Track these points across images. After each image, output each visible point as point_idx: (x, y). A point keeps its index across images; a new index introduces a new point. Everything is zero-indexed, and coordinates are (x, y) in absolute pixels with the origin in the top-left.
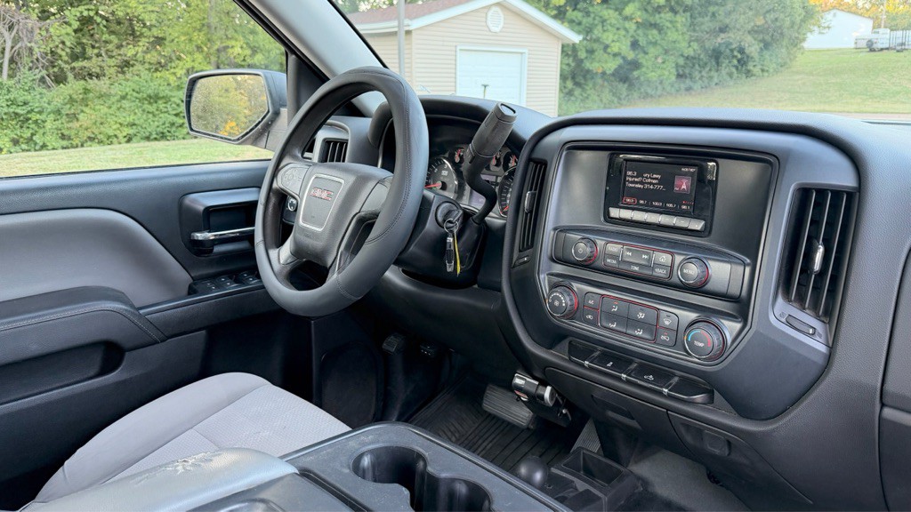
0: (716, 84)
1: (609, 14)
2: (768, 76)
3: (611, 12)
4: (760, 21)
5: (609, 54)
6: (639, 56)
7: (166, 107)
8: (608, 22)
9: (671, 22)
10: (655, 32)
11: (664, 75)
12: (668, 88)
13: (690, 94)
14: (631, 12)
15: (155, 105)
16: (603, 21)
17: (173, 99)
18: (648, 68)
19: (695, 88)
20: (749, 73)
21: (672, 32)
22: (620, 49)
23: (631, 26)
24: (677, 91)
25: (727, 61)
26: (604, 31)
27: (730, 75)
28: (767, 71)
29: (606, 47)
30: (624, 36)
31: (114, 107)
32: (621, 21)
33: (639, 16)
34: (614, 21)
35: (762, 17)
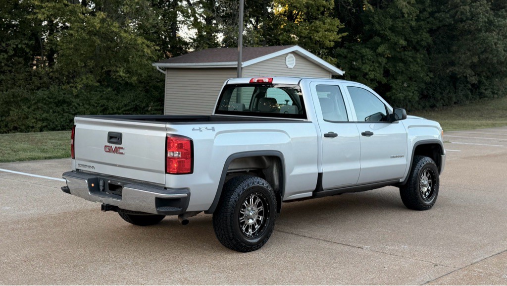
0: (455, 103)
1: (366, 52)
2: (498, 98)
3: (368, 50)
4: (475, 60)
5: (367, 79)
6: (390, 82)
7: (68, 109)
8: (366, 57)
9: (413, 58)
10: (401, 64)
11: (409, 95)
12: (416, 105)
13: (434, 110)
14: (382, 51)
15: (61, 107)
16: (362, 57)
17: (73, 104)
18: (396, 90)
19: (438, 105)
20: (482, 96)
21: (413, 65)
22: (375, 76)
23: (383, 61)
24: (424, 108)
25: (463, 85)
26: (363, 63)
27: (467, 97)
28: (497, 94)
29: (366, 74)
30: (378, 67)
31: (33, 107)
32: (375, 57)
33: (388, 53)
34: (370, 57)
35: (477, 57)
